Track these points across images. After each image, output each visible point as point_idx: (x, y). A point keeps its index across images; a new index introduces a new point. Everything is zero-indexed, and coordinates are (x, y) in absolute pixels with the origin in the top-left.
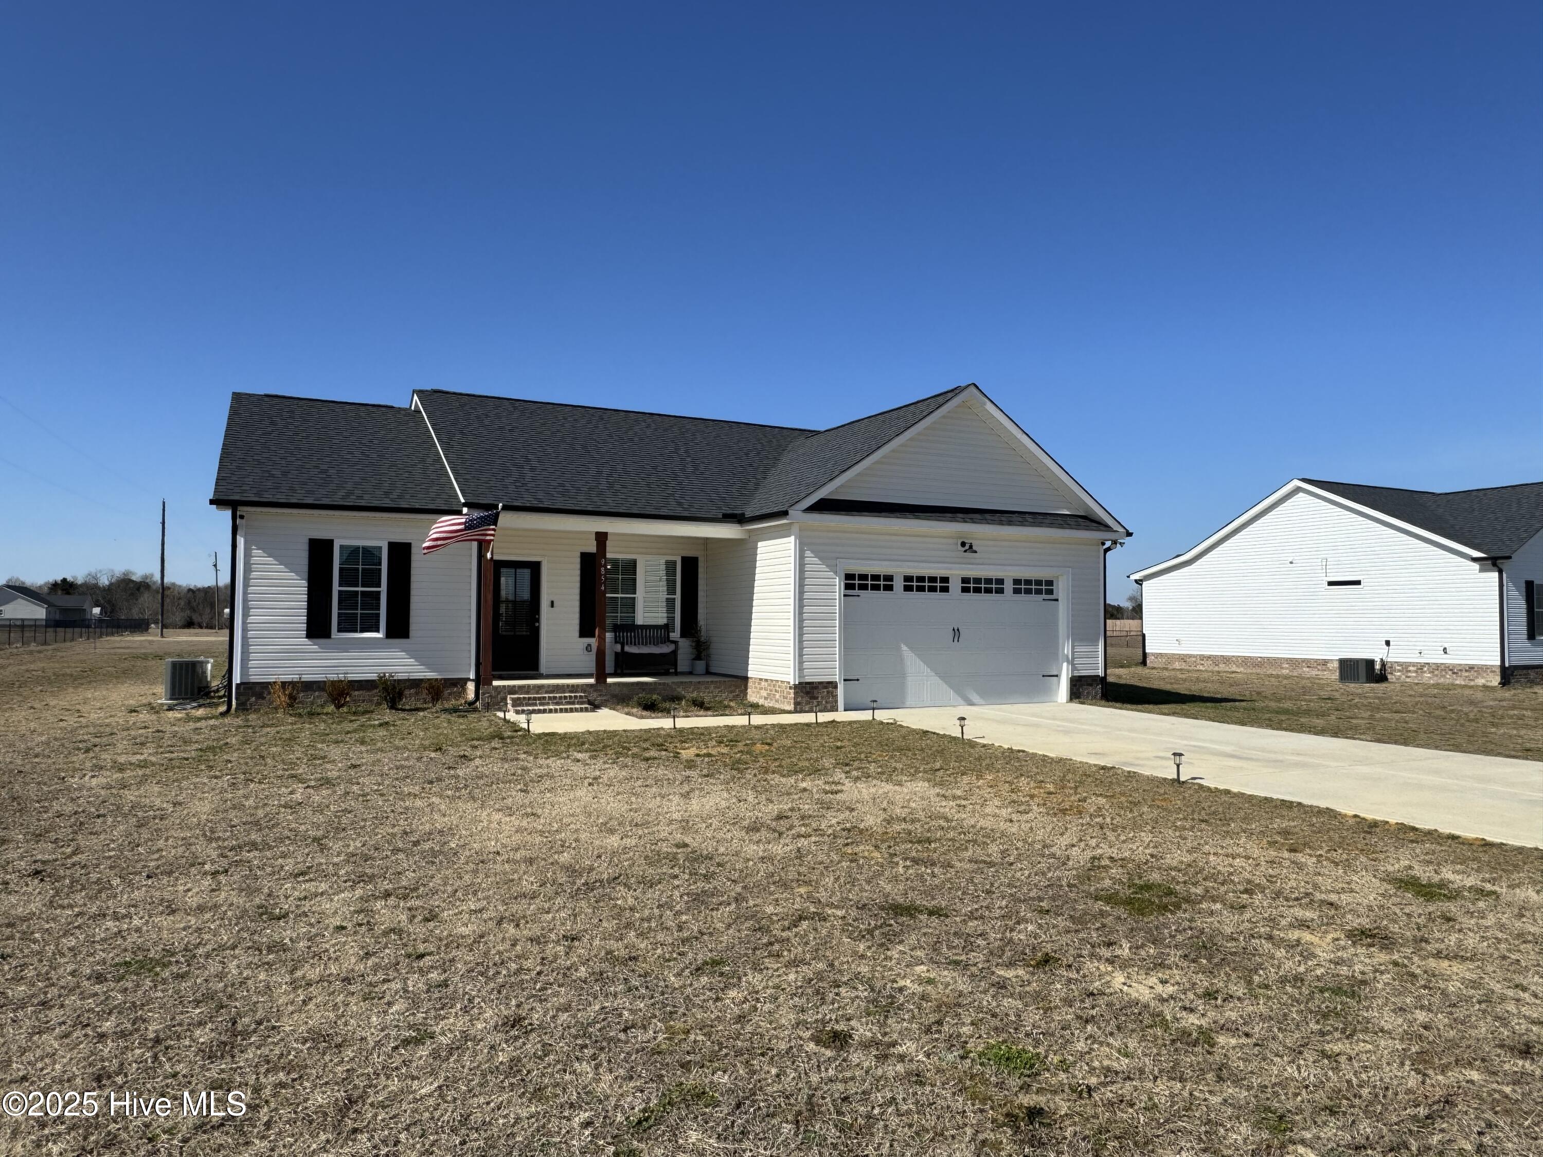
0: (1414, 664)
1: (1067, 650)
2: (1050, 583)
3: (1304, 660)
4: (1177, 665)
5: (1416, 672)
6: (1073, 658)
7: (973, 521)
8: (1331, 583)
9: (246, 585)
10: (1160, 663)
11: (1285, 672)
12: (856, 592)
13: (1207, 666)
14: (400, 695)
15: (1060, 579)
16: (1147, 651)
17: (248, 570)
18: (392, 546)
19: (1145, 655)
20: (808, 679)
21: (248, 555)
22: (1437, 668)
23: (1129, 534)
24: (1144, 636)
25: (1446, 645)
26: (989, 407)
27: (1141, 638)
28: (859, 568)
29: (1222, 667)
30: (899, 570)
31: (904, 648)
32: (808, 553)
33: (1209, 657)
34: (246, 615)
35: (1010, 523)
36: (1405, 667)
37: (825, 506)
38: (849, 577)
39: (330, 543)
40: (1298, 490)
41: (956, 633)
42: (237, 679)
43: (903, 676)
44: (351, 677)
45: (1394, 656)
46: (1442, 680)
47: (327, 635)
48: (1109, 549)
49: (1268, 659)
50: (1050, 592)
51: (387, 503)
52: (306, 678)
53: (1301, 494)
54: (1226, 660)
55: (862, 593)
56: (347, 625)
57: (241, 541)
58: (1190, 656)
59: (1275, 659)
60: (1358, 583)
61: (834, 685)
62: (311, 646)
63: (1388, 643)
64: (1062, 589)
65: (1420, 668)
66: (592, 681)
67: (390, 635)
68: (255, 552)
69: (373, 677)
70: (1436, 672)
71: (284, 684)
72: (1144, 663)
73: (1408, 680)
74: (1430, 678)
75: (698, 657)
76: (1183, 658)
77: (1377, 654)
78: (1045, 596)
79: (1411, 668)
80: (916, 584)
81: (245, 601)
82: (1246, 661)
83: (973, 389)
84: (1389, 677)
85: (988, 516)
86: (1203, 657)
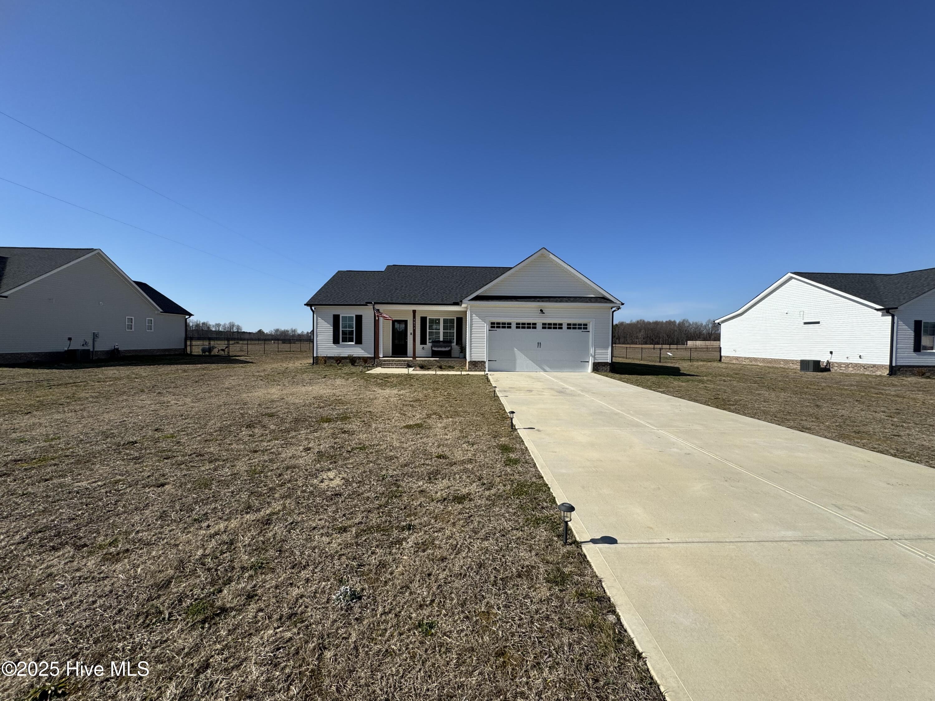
0: (844, 364)
1: (592, 351)
2: (586, 325)
3: (791, 360)
4: (734, 362)
5: (845, 367)
6: (595, 355)
7: (543, 301)
8: (805, 323)
9: (317, 328)
10: (726, 361)
11: (782, 366)
12: (496, 329)
13: (747, 362)
14: (355, 362)
15: (591, 323)
16: (722, 355)
17: (317, 324)
18: (356, 316)
19: (721, 357)
20: (473, 360)
21: (317, 320)
22: (856, 365)
23: (623, 304)
24: (720, 348)
25: (861, 354)
26: (551, 256)
27: (719, 349)
28: (496, 320)
29: (754, 363)
30: (514, 321)
31: (515, 349)
32: (474, 315)
33: (748, 358)
34: (317, 337)
35: (561, 302)
36: (840, 365)
37: (478, 298)
38: (492, 323)
39: (339, 316)
40: (791, 278)
41: (539, 344)
42: (315, 356)
43: (515, 360)
44: (342, 355)
45: (834, 359)
46: (858, 372)
47: (339, 343)
48: (615, 311)
49: (774, 359)
50: (586, 328)
51: (354, 303)
52: (328, 355)
53: (793, 280)
54: (756, 359)
55: (498, 329)
56: (344, 340)
57: (315, 316)
58: (740, 357)
59: (777, 360)
60: (818, 323)
61: (484, 362)
62: (334, 346)
63: (831, 353)
64: (590, 327)
65: (847, 365)
66: (412, 359)
67: (356, 343)
68: (319, 319)
69: (347, 356)
70: (855, 368)
71: (323, 357)
72: (720, 360)
73: (841, 371)
74: (852, 371)
75: (461, 352)
76: (737, 358)
77: (824, 358)
78: (583, 330)
79: (842, 365)
80: (519, 326)
81: (317, 333)
82: (764, 360)
83: (545, 250)
84: (831, 369)
85: (551, 299)
86: (746, 358)
